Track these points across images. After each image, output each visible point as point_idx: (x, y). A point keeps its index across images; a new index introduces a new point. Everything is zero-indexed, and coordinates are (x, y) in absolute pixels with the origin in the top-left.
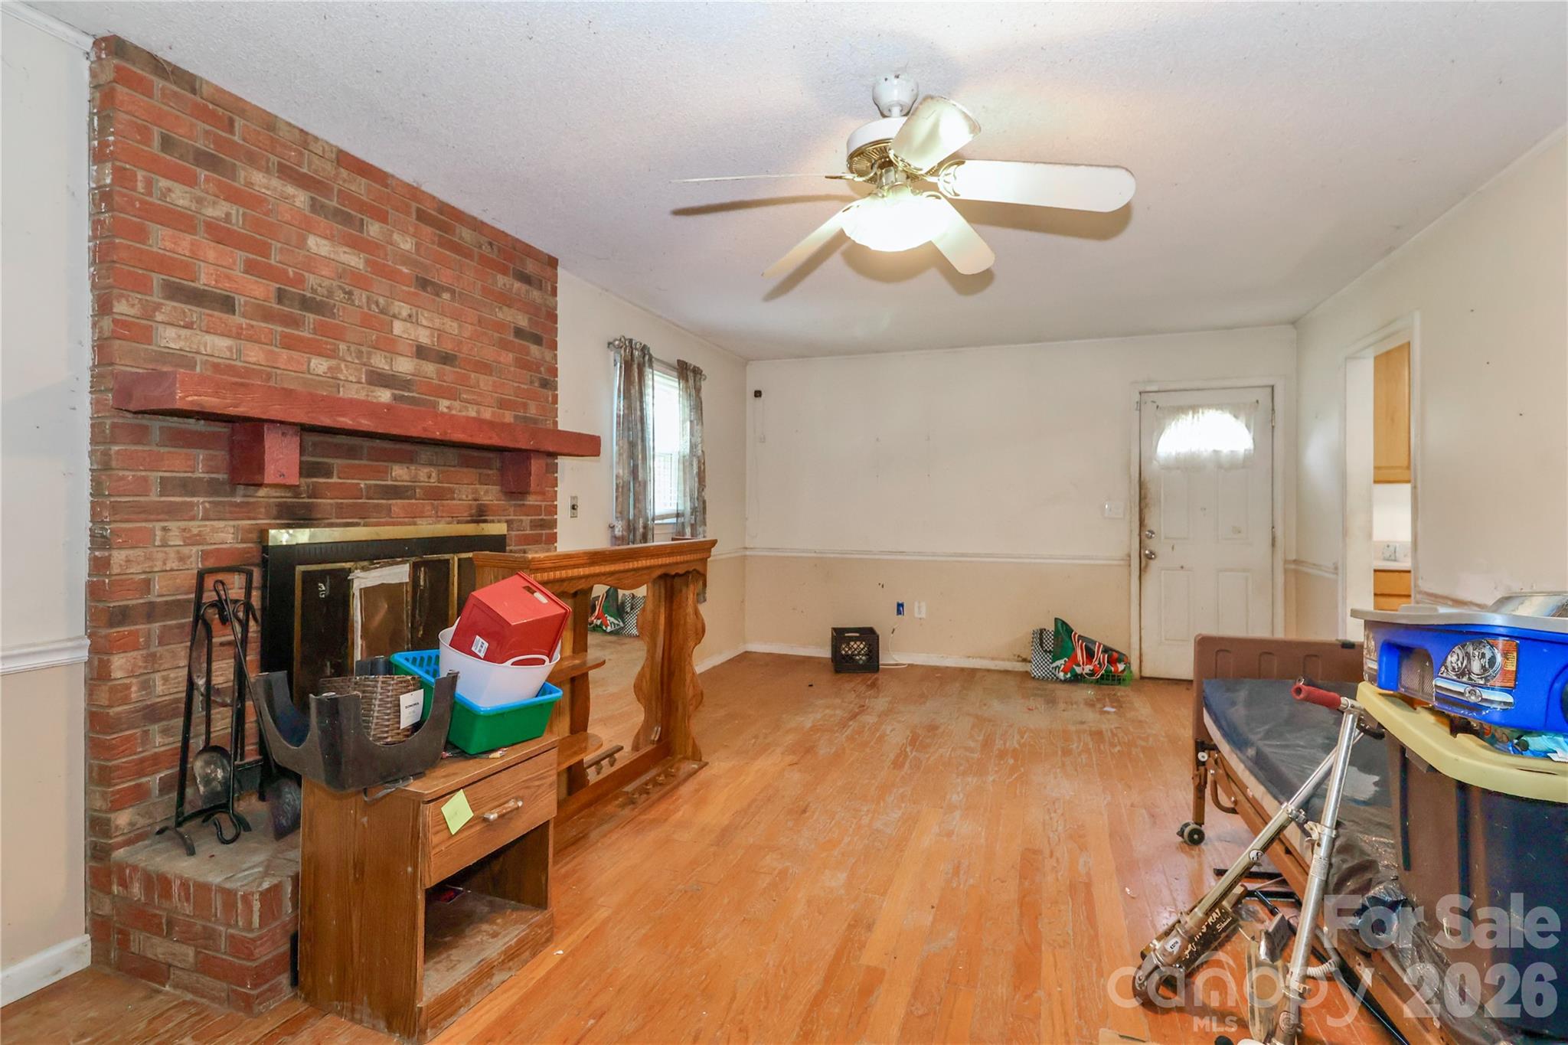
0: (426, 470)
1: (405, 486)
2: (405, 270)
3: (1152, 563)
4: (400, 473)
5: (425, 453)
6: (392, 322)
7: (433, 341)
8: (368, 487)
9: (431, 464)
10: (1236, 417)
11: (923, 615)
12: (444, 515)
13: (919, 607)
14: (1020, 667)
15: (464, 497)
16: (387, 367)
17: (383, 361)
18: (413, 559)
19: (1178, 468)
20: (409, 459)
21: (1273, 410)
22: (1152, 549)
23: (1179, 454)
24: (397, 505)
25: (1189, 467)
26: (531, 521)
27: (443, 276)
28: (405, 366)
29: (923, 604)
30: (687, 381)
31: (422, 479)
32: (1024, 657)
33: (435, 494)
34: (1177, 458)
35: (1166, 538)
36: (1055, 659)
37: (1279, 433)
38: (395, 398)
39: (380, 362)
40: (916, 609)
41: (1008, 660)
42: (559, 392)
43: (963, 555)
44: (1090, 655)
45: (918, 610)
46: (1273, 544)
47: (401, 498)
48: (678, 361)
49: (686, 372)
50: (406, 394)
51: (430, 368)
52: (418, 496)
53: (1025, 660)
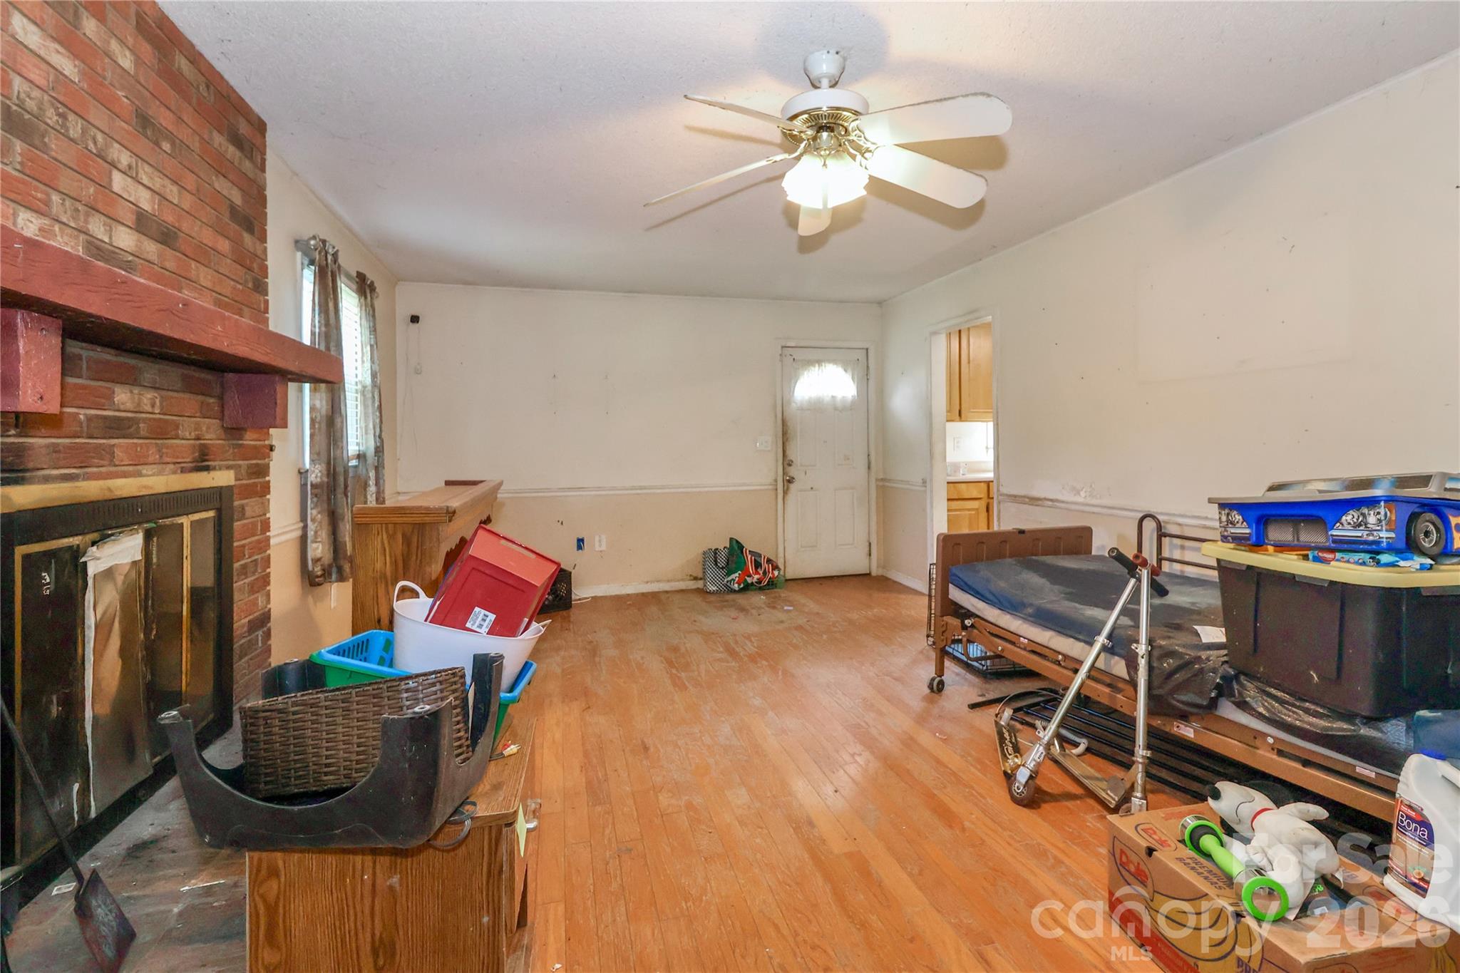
0: (149, 395)
1: (128, 419)
2: (123, 99)
3: (792, 486)
4: (122, 399)
5: (148, 371)
6: (110, 172)
7: (153, 208)
8: (90, 419)
9: (154, 387)
10: (846, 371)
11: (604, 548)
12: (168, 460)
13: (600, 541)
14: (692, 585)
15: (187, 434)
16: (106, 239)
17: (102, 229)
18: (147, 526)
19: (809, 409)
20: (135, 378)
21: (868, 367)
22: (791, 474)
23: (810, 398)
24: (120, 446)
25: (817, 408)
26: (249, 467)
27: (165, 119)
28: (124, 240)
29: (604, 537)
30: (366, 298)
31: (145, 409)
32: (695, 575)
33: (159, 431)
34: (809, 401)
35: (801, 465)
36: (728, 574)
37: (871, 382)
39: (98, 230)
40: (597, 544)
41: (683, 580)
42: (270, 298)
43: (641, 488)
44: (758, 565)
45: (598, 543)
46: (869, 468)
47: (124, 437)
48: (357, 272)
49: (364, 287)
52: (142, 433)
53: (696, 579)
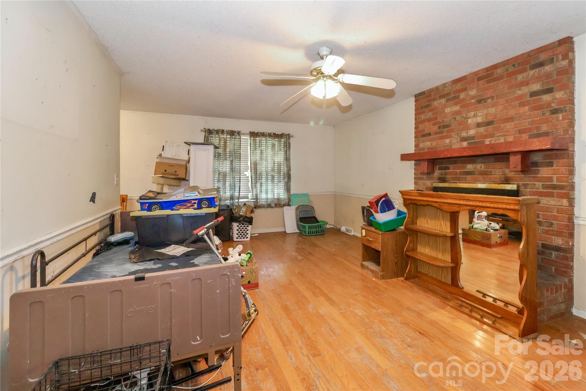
0: (480, 165)
1: (472, 171)
2: (473, 101)
4: (470, 167)
5: (480, 160)
6: (468, 120)
7: (483, 120)
8: (460, 172)
9: (482, 163)
12: (488, 180)
15: (497, 174)
16: (466, 135)
20: (473, 162)
24: (469, 177)
26: (543, 185)
27: (488, 94)
28: (472, 132)
31: (478, 168)
33: (484, 173)
38: (469, 143)
39: (464, 134)
47: (470, 175)
50: (472, 141)
51: (482, 130)
52: (477, 174)
